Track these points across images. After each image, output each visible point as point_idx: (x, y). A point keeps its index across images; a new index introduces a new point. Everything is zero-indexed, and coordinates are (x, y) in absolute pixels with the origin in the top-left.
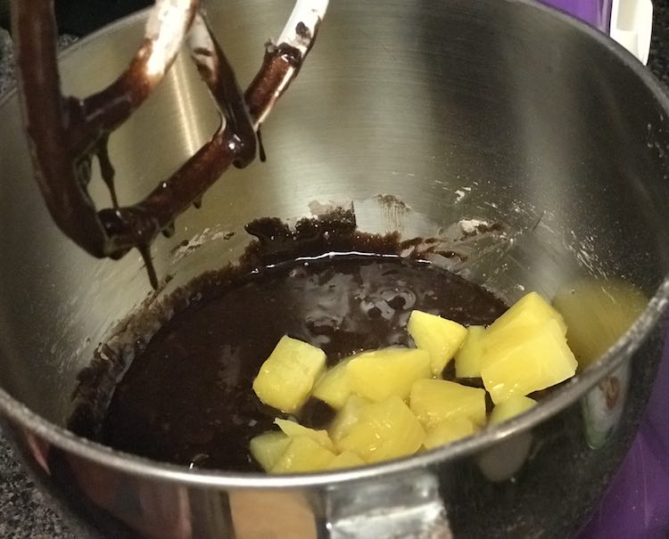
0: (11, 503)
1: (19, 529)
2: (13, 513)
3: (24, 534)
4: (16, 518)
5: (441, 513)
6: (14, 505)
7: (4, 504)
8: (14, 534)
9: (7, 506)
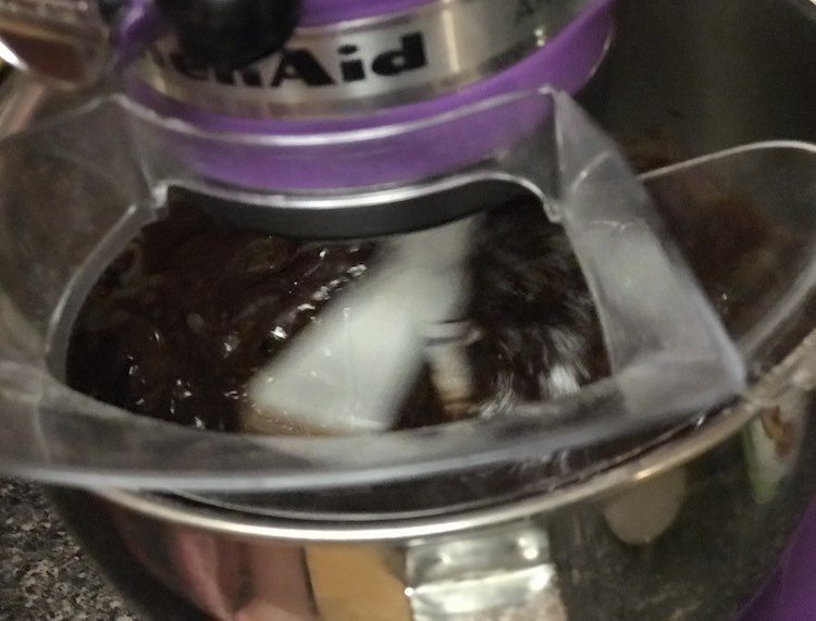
0: (77, 558)
1: (84, 589)
2: (79, 570)
3: (90, 595)
4: (82, 576)
5: (552, 580)
6: (80, 560)
7: (69, 560)
8: (78, 595)
9: (72, 561)
